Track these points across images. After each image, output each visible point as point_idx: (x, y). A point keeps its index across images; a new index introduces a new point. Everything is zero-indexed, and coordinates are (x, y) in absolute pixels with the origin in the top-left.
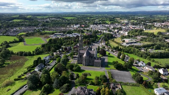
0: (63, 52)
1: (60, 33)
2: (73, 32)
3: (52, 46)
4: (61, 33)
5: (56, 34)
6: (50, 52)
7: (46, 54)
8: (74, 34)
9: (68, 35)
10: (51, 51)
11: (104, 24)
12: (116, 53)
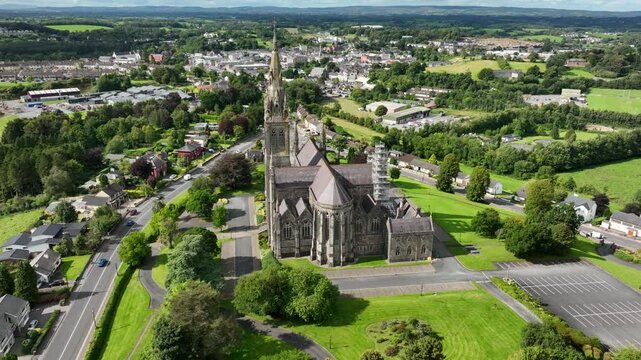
0: (132, 186)
1: (64, 90)
2: (133, 82)
3: (49, 158)
4: (69, 90)
5: (37, 92)
6: (39, 198)
7: (16, 211)
8: (142, 92)
9: (111, 99)
10: (48, 188)
11: (250, 48)
12: (411, 168)
